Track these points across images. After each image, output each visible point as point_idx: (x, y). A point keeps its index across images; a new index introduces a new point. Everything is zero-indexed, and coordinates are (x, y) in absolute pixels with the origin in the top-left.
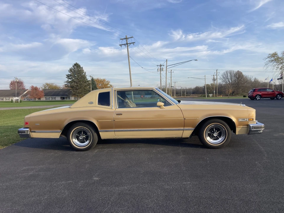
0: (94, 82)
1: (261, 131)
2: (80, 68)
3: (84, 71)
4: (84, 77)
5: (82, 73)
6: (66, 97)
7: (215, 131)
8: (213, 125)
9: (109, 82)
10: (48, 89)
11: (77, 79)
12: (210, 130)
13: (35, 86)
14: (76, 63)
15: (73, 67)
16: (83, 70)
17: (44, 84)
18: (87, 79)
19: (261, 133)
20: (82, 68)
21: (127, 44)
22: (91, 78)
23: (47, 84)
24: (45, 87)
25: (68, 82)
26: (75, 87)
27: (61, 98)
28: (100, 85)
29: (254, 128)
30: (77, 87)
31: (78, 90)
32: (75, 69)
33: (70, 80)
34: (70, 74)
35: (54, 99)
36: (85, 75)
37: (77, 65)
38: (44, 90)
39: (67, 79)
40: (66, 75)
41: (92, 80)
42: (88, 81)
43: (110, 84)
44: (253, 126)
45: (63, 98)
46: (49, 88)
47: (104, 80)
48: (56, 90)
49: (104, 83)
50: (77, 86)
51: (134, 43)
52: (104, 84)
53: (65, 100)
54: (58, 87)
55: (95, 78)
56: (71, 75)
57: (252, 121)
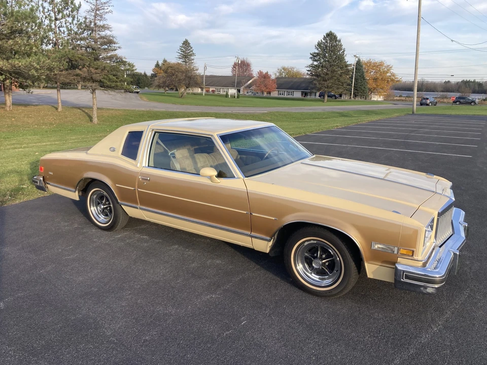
0: (362, 66)
1: (430, 290)
2: (336, 41)
3: (343, 47)
4: (341, 58)
5: (339, 51)
6: (311, 93)
8: (312, 242)
9: (391, 67)
10: (285, 77)
11: (328, 61)
12: (310, 251)
13: (264, 72)
14: (331, 32)
15: (325, 38)
16: (341, 45)
17: (280, 68)
18: (345, 62)
19: (429, 294)
20: (340, 41)
22: (357, 59)
23: (284, 69)
24: (281, 74)
25: (312, 66)
26: (322, 75)
27: (302, 93)
28: (372, 73)
29: (407, 277)
30: (327, 77)
31: (326, 81)
32: (326, 42)
33: (315, 63)
34: (317, 51)
35: (291, 95)
36: (344, 54)
37: (331, 36)
38: (277, 78)
39: (310, 62)
40: (311, 54)
41: (359, 63)
42: (347, 66)
43: (392, 71)
45: (306, 94)
46: (287, 76)
47: (381, 64)
48: (295, 80)
49: (380, 68)
50: (327, 74)
52: (380, 71)
53: (309, 97)
54: (301, 74)
55: (364, 59)
56: (318, 54)
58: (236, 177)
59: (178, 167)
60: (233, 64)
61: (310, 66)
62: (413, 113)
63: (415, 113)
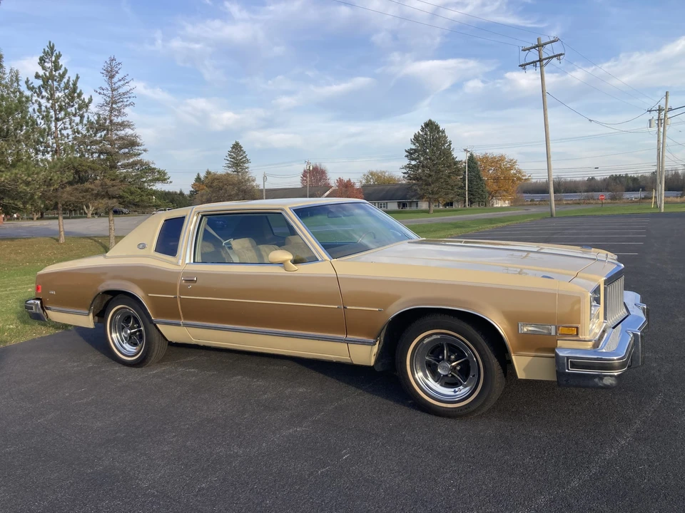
0: (476, 163)
1: (608, 381)
2: (439, 132)
3: (449, 139)
4: (447, 153)
5: (443, 145)
6: (411, 203)
7: (449, 357)
9: (515, 162)
10: (374, 185)
11: (430, 159)
12: (432, 352)
13: (345, 179)
14: (430, 120)
15: (423, 129)
16: (445, 137)
17: (366, 172)
18: (453, 158)
19: (607, 387)
20: (443, 132)
21: (541, 60)
22: (469, 154)
23: (372, 174)
24: (368, 181)
25: (408, 167)
26: (423, 178)
27: (399, 204)
28: (491, 171)
29: (574, 365)
30: (430, 180)
31: (430, 185)
32: (426, 134)
33: (413, 163)
34: (414, 147)
35: (384, 207)
36: (450, 149)
37: (430, 126)
38: (364, 186)
39: (406, 162)
40: (406, 151)
41: (471, 159)
42: (456, 163)
43: (516, 166)
44: (568, 358)
45: (404, 205)
46: (376, 183)
47: (502, 158)
48: (389, 187)
49: (500, 164)
50: (430, 176)
51: (561, 57)
52: (500, 167)
53: (408, 209)
54: (395, 180)
55: (478, 153)
56: (416, 151)
57: (572, 335)
58: (320, 259)
59: (236, 259)
60: (303, 171)
61: (406, 167)
62: (552, 216)
63: (555, 215)
